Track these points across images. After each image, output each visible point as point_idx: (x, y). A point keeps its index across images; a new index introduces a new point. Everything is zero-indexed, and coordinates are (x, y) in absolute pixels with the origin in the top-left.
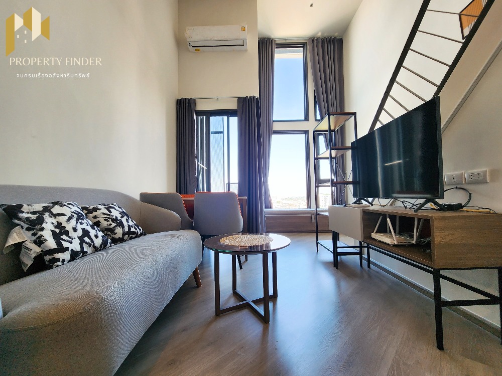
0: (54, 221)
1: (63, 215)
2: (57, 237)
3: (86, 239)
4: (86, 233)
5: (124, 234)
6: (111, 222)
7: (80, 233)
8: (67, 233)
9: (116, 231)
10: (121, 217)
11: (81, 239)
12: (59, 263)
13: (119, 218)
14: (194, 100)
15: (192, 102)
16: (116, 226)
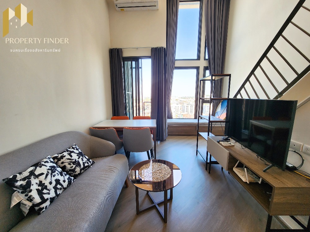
0: (37, 181)
1: (42, 174)
2: (40, 193)
3: (59, 186)
4: (58, 181)
5: (81, 170)
6: (72, 165)
7: (54, 183)
8: (46, 188)
9: (76, 170)
10: (78, 159)
11: (55, 188)
12: (44, 210)
13: (77, 160)
14: (121, 49)
15: (120, 51)
16: (76, 167)
